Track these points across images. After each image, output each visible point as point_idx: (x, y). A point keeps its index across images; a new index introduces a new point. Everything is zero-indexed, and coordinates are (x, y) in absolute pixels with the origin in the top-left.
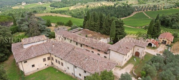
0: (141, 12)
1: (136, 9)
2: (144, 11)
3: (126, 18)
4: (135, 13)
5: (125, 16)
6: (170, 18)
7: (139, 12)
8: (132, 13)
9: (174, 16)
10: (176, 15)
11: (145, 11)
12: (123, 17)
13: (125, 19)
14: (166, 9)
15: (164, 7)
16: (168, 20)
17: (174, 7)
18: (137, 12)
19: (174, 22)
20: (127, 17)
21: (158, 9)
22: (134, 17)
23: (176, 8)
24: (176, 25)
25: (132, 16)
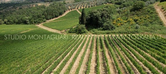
0: (75, 10)
1: (70, 8)
2: (77, 8)
3: (57, 18)
4: (68, 12)
5: (56, 17)
6: (99, 13)
7: (73, 10)
8: (65, 12)
9: (104, 10)
10: (106, 9)
11: (79, 8)
12: (54, 18)
13: (55, 20)
14: (98, 5)
15: (96, 4)
16: (96, 16)
17: (104, 3)
18: (70, 11)
19: (105, 18)
20: (59, 17)
21: (92, 6)
22: (67, 16)
23: (106, 4)
24: (108, 23)
25: (64, 15)
